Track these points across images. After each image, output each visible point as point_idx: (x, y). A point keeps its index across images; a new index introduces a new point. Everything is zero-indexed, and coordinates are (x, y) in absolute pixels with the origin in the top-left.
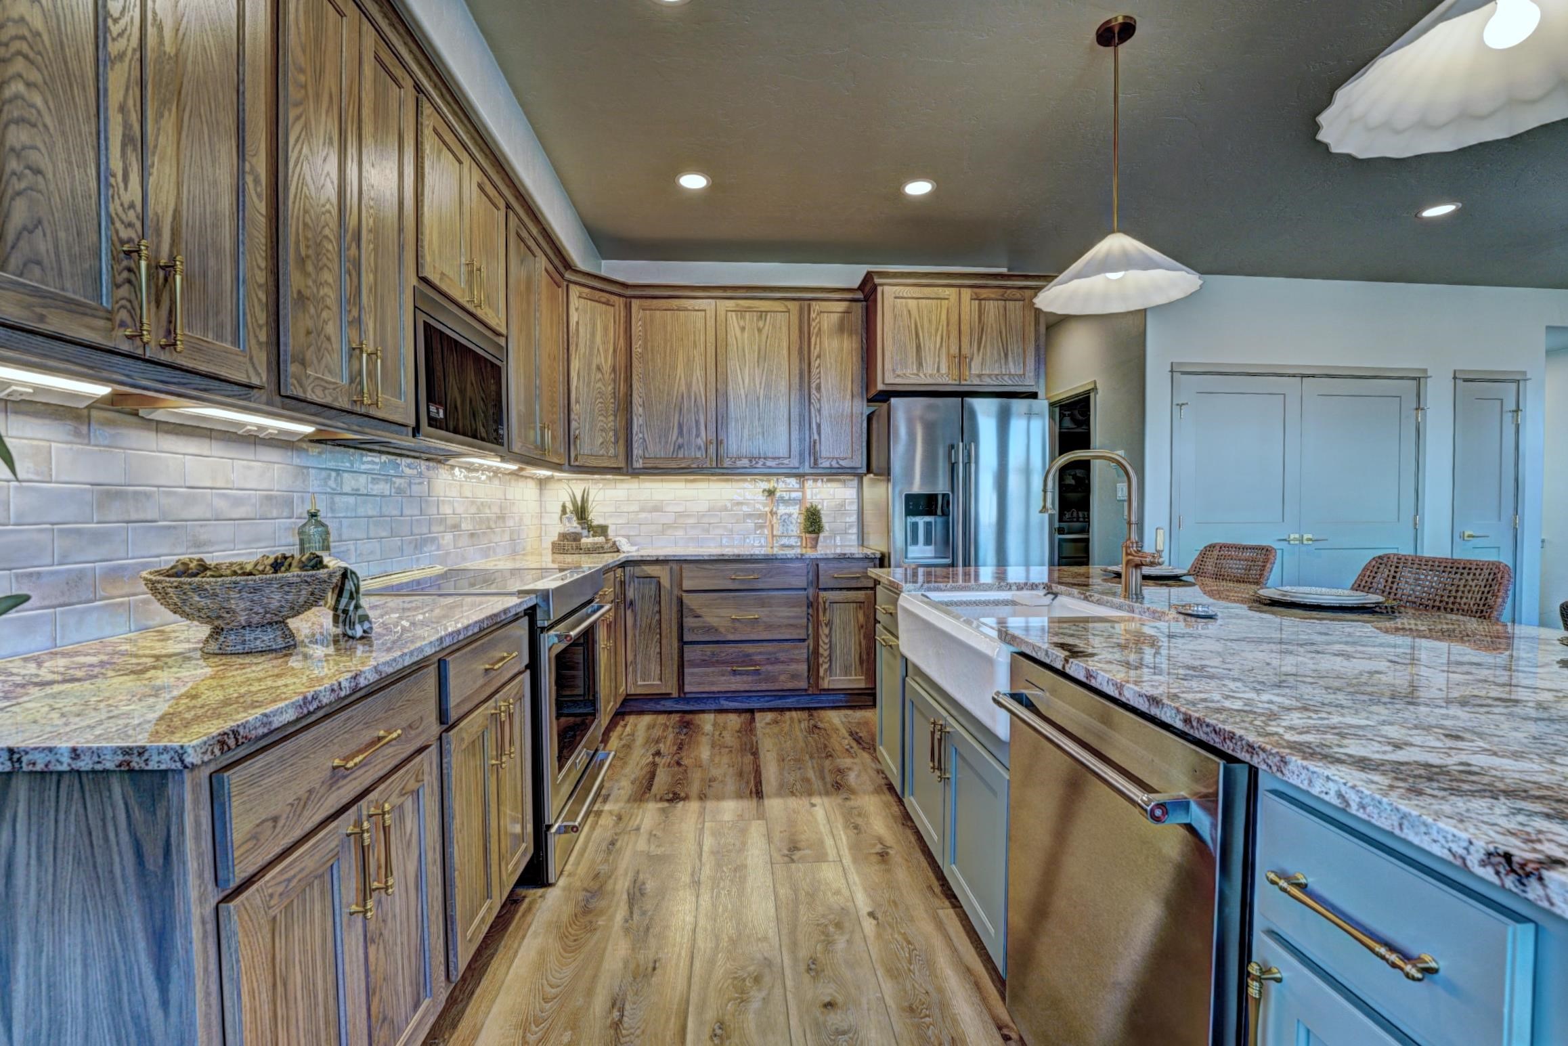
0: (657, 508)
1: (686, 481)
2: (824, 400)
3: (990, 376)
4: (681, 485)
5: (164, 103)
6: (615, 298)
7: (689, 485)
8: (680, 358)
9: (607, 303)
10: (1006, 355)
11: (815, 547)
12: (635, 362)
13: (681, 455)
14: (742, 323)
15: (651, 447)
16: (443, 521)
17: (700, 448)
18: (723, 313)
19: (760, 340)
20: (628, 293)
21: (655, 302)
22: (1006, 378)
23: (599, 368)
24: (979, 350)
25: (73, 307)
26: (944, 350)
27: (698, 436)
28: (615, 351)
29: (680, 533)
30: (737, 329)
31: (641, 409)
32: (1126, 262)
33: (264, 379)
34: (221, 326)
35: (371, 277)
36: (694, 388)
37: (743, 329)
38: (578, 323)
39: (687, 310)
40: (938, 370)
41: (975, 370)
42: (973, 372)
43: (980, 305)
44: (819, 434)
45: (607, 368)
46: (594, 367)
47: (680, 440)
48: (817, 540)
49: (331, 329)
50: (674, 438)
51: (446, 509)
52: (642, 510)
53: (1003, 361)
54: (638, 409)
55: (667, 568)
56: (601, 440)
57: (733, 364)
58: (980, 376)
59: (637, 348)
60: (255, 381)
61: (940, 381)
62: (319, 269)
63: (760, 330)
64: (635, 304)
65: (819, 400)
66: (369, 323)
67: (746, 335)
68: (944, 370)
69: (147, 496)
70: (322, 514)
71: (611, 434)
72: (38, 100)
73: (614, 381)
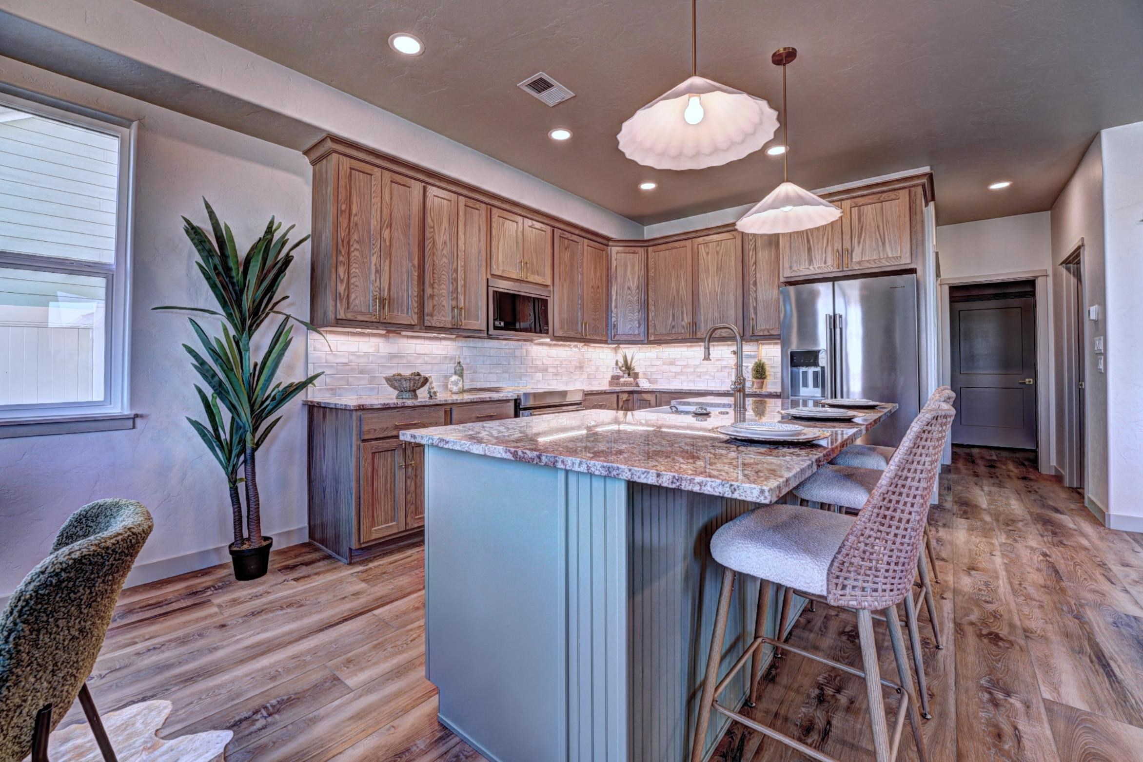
0: (672, 363)
1: (688, 346)
2: (759, 291)
3: (868, 261)
4: (685, 349)
5: (386, 258)
6: (639, 249)
7: (690, 349)
8: (673, 276)
9: (634, 253)
10: (884, 244)
11: (761, 387)
12: (650, 282)
13: (673, 332)
14: (707, 250)
15: (658, 328)
16: (536, 367)
17: (683, 327)
18: (696, 246)
19: (718, 257)
20: (646, 244)
21: (660, 246)
22: (883, 261)
23: (629, 288)
24: (859, 242)
25: (362, 313)
26: (830, 248)
27: (683, 320)
28: (639, 277)
29: (684, 377)
30: (705, 254)
31: (653, 307)
32: (788, 201)
33: (416, 322)
34: (403, 310)
35: (463, 282)
36: (681, 293)
37: (708, 254)
38: (616, 267)
39: (677, 248)
40: (825, 263)
41: (856, 257)
42: (854, 260)
43: (859, 211)
44: (756, 313)
45: (634, 287)
46: (626, 287)
47: (673, 324)
48: (763, 383)
49: (444, 303)
50: (670, 322)
51: (539, 363)
52: (664, 364)
53: (881, 249)
54: (652, 307)
55: (654, 395)
56: (630, 326)
57: (702, 275)
58: (859, 263)
59: (651, 274)
60: (413, 323)
61: (826, 270)
62: (439, 285)
63: (718, 253)
64: (650, 249)
65: (756, 292)
66: (462, 298)
67: (710, 256)
68: (829, 263)
69: (404, 356)
70: (461, 363)
71: (636, 322)
72: (357, 271)
73: (638, 293)
